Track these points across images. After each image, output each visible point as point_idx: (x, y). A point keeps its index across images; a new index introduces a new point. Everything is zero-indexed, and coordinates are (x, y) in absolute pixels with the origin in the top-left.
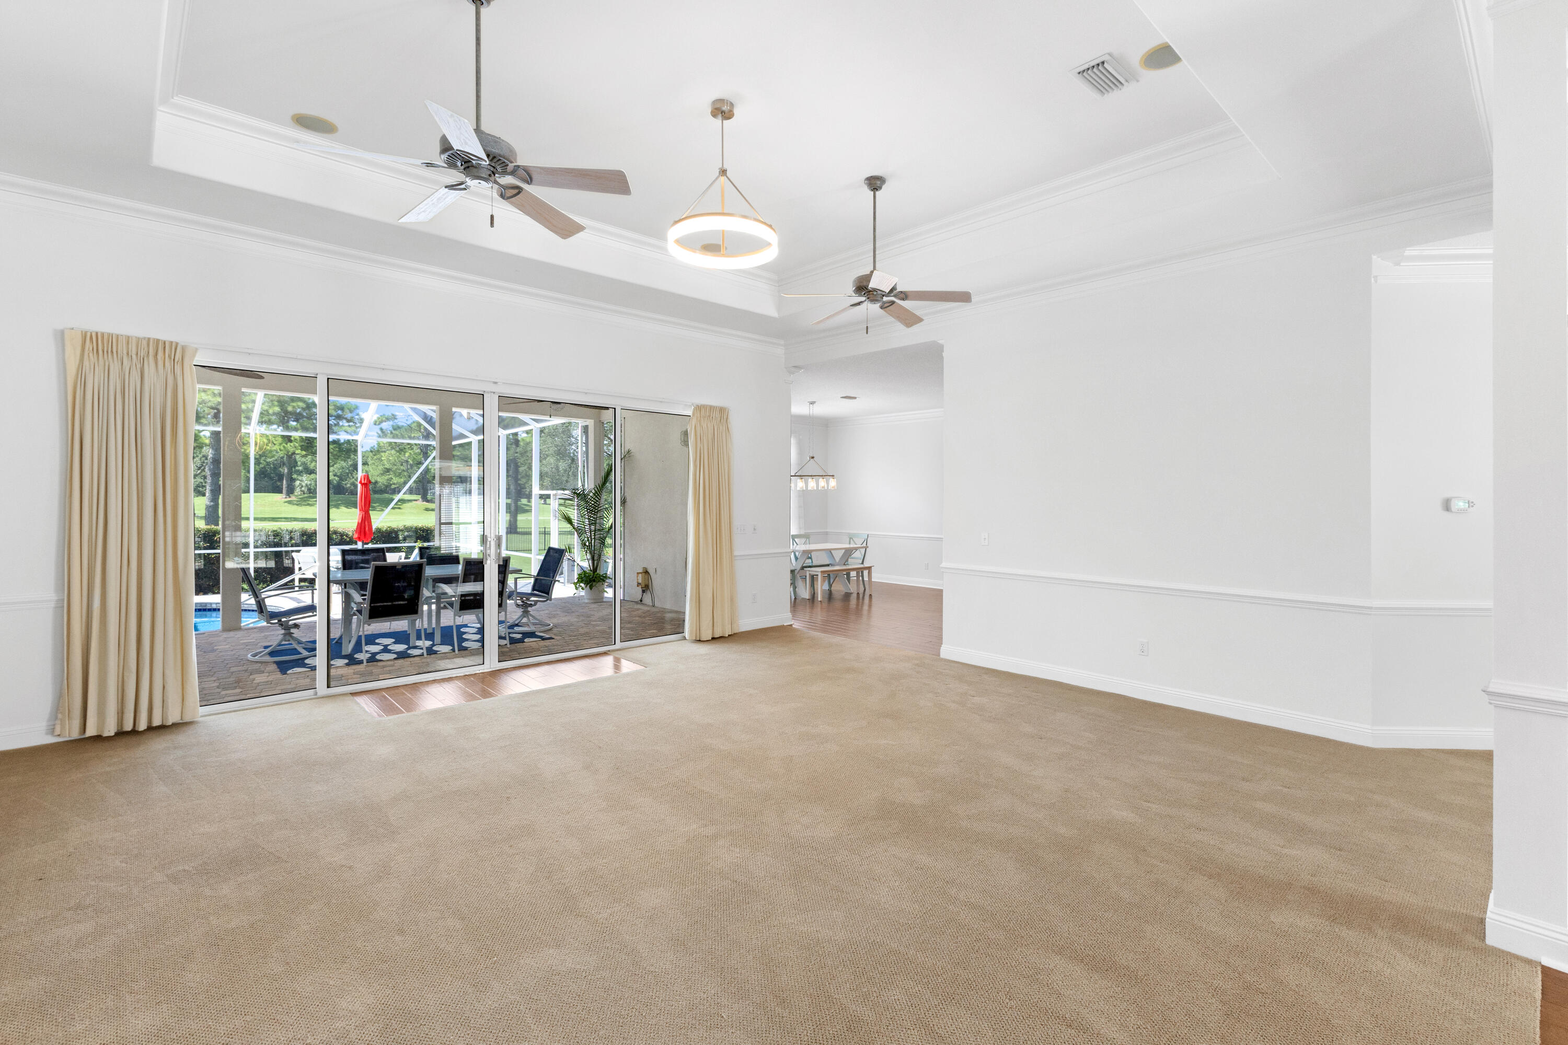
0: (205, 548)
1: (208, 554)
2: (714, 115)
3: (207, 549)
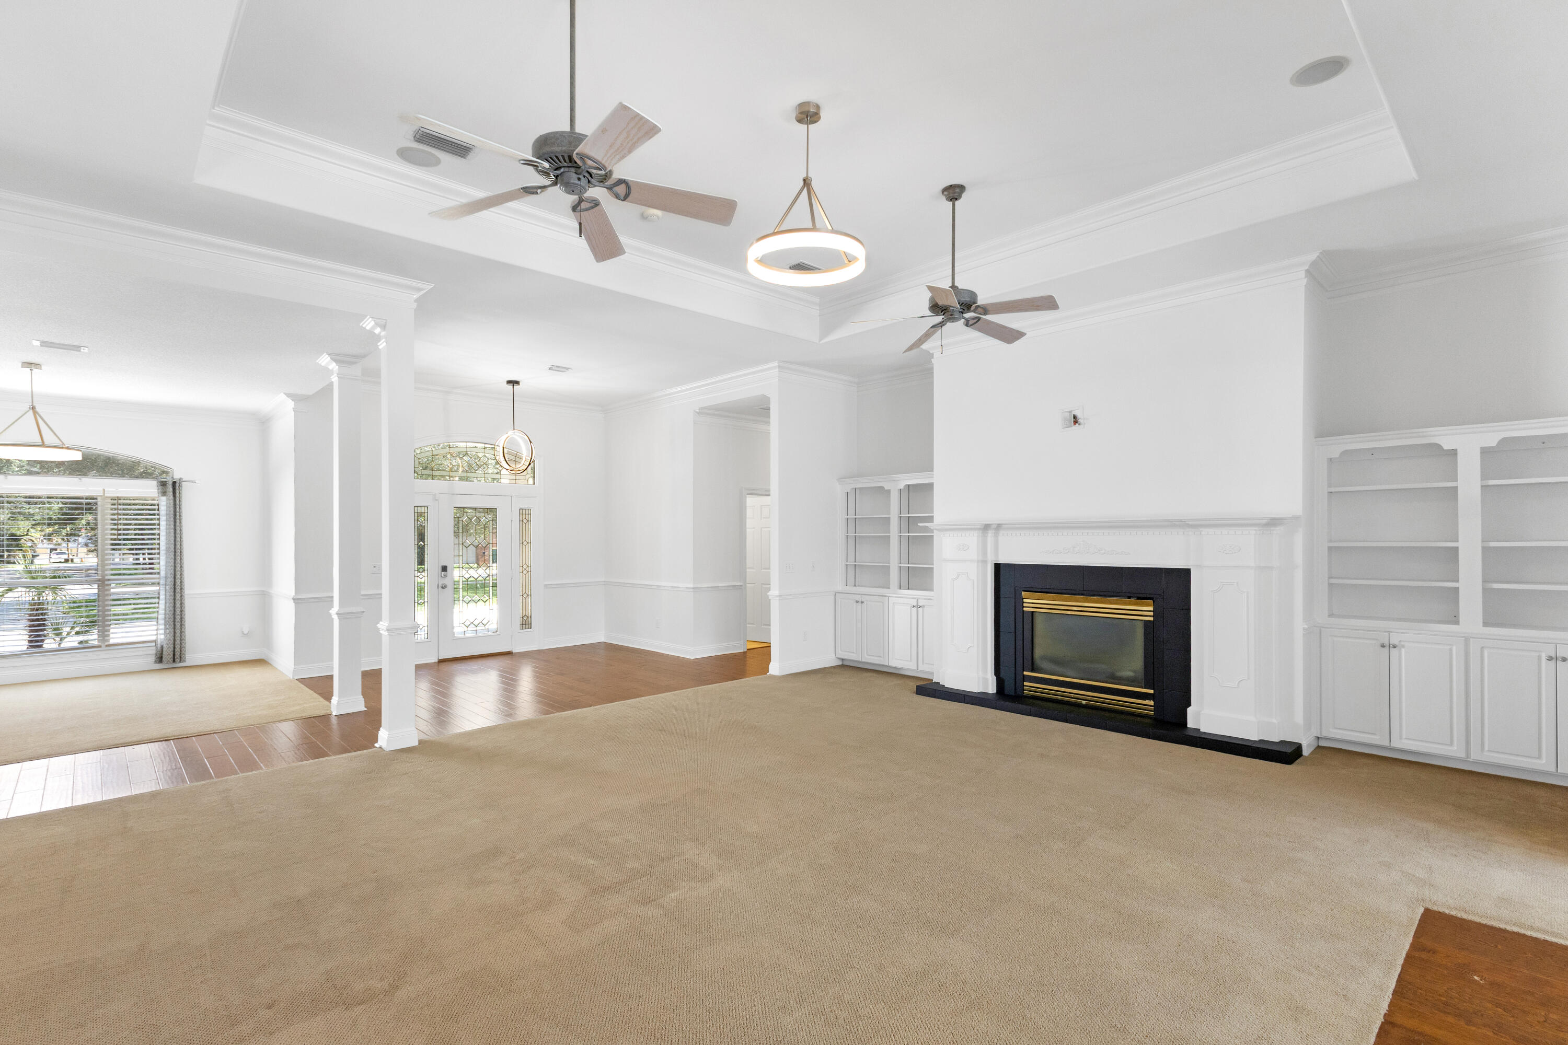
2: (800, 121)
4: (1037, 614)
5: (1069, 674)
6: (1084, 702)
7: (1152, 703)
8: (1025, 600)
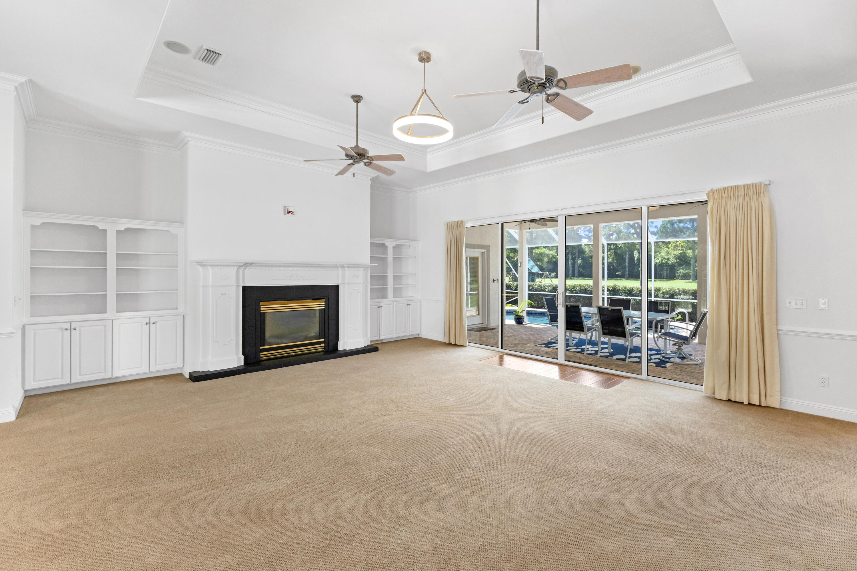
0: (692, 299)
1: (693, 302)
3: (693, 300)
4: (267, 313)
5: (286, 341)
6: (294, 354)
7: (323, 345)
8: (261, 307)
